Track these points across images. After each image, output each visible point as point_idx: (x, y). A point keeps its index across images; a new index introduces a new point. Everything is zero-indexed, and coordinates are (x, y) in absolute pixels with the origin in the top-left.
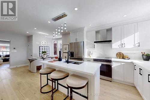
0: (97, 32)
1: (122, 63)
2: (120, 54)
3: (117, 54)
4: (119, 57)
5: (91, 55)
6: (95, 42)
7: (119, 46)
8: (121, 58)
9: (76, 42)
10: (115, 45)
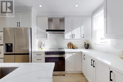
0: (50, 20)
1: (74, 54)
2: (70, 44)
3: (68, 45)
4: (70, 47)
5: (43, 47)
6: (47, 31)
7: (70, 36)
8: (71, 48)
9: (19, 27)
10: (67, 35)
